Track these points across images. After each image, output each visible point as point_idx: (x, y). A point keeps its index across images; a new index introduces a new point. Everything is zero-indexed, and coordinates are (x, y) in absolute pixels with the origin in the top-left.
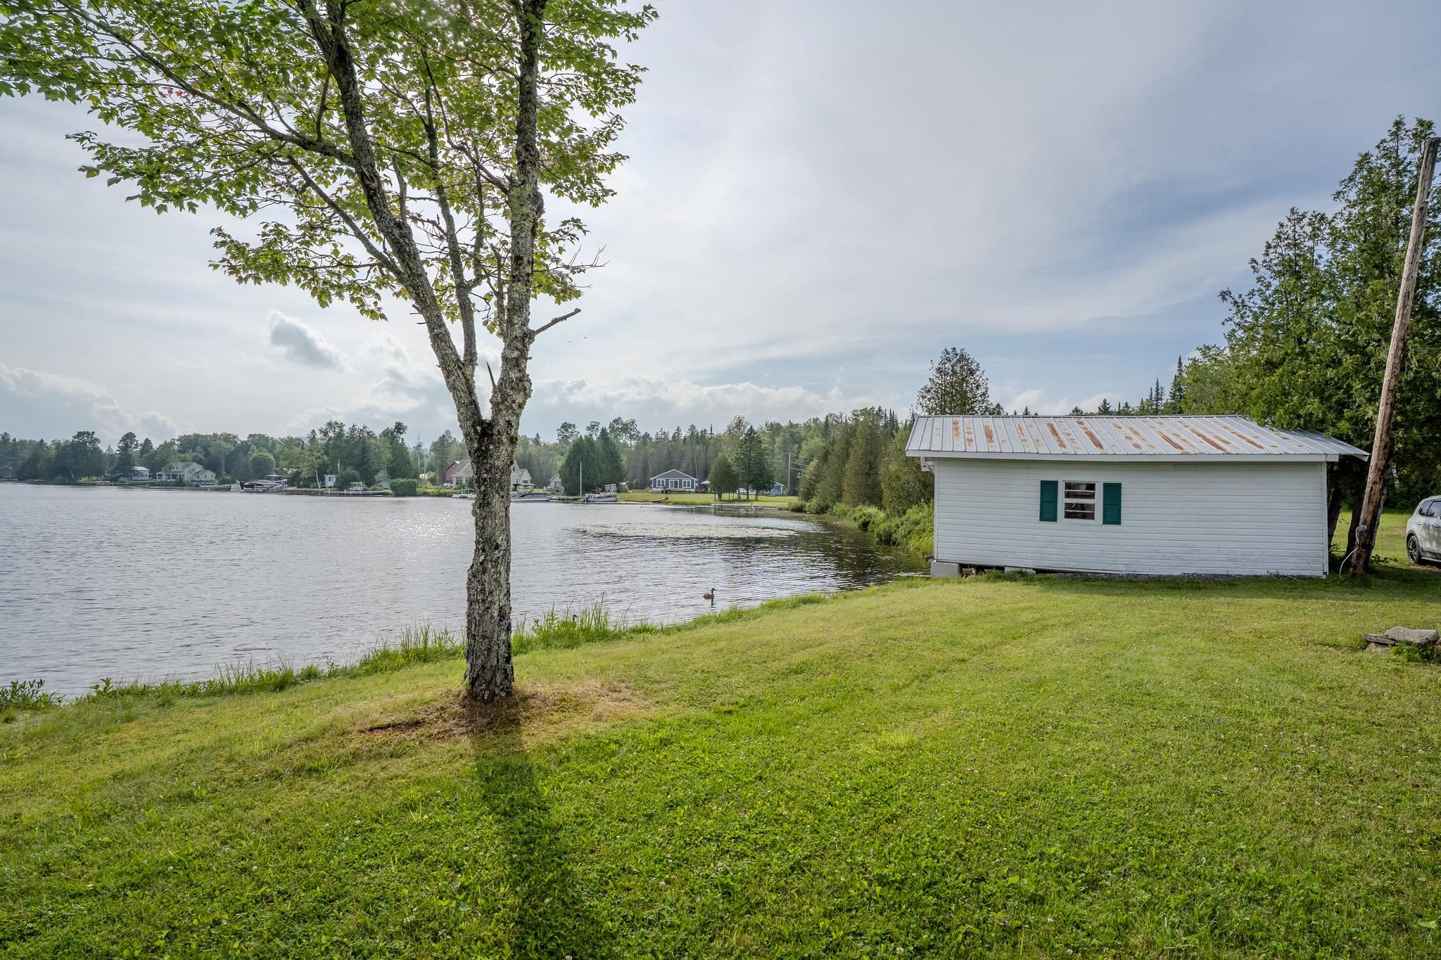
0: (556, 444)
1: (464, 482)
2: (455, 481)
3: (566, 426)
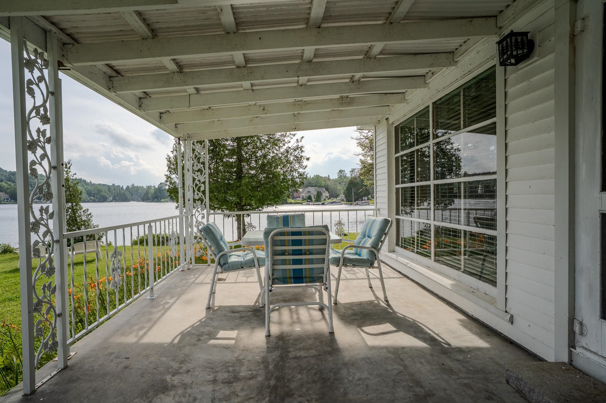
0: (337, 179)
1: (305, 198)
2: (301, 197)
3: (341, 171)
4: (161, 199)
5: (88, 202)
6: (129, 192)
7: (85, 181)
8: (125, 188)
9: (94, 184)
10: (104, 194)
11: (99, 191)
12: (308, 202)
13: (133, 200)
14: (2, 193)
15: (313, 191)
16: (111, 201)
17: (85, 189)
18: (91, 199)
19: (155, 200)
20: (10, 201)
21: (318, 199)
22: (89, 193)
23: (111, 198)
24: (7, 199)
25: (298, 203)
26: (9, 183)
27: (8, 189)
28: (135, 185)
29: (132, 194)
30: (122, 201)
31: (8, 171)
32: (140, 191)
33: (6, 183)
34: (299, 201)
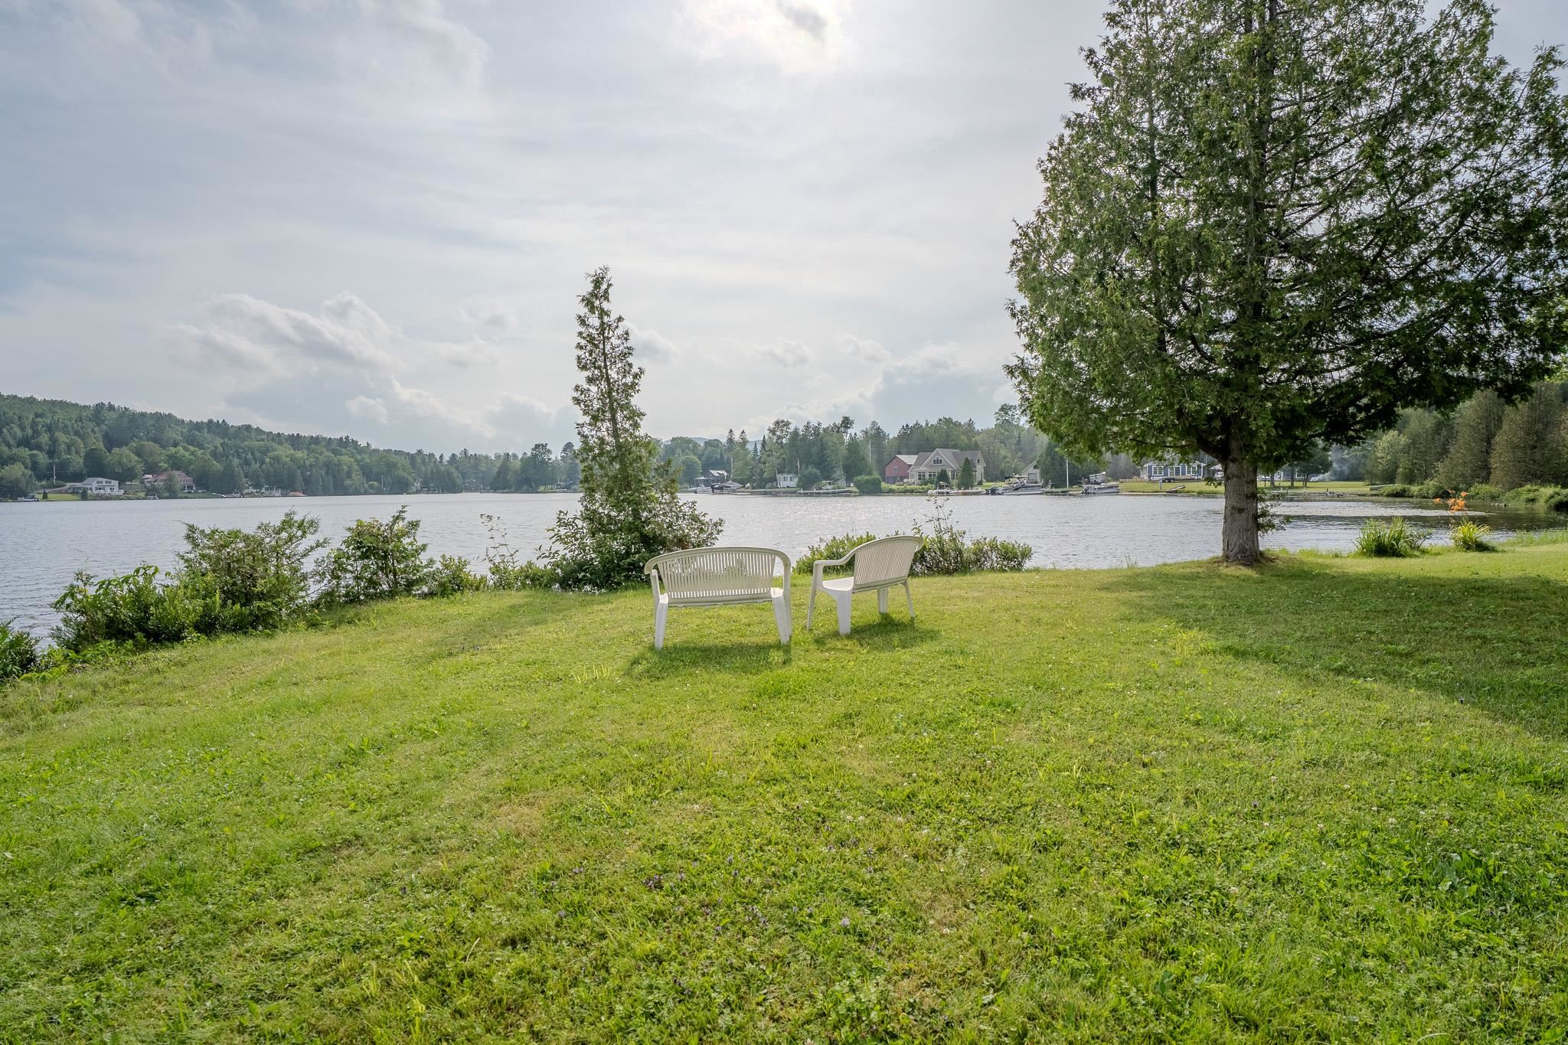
1: (928, 477)
2: (916, 476)
4: (537, 486)
5: (366, 493)
6: (457, 468)
7: (355, 443)
8: (446, 458)
9: (376, 451)
10: (401, 473)
11: (392, 466)
12: (941, 487)
13: (468, 490)
14: (179, 472)
15: (949, 460)
16: (418, 492)
17: (357, 461)
18: (371, 487)
19: (525, 488)
20: (196, 492)
21: (966, 481)
22: (368, 473)
23: (418, 485)
24: (190, 487)
25: (912, 492)
26: (192, 448)
27: (190, 462)
28: (471, 452)
29: (464, 476)
30: (443, 492)
31: (187, 419)
32: (483, 468)
33: (186, 450)
34: (912, 487)
